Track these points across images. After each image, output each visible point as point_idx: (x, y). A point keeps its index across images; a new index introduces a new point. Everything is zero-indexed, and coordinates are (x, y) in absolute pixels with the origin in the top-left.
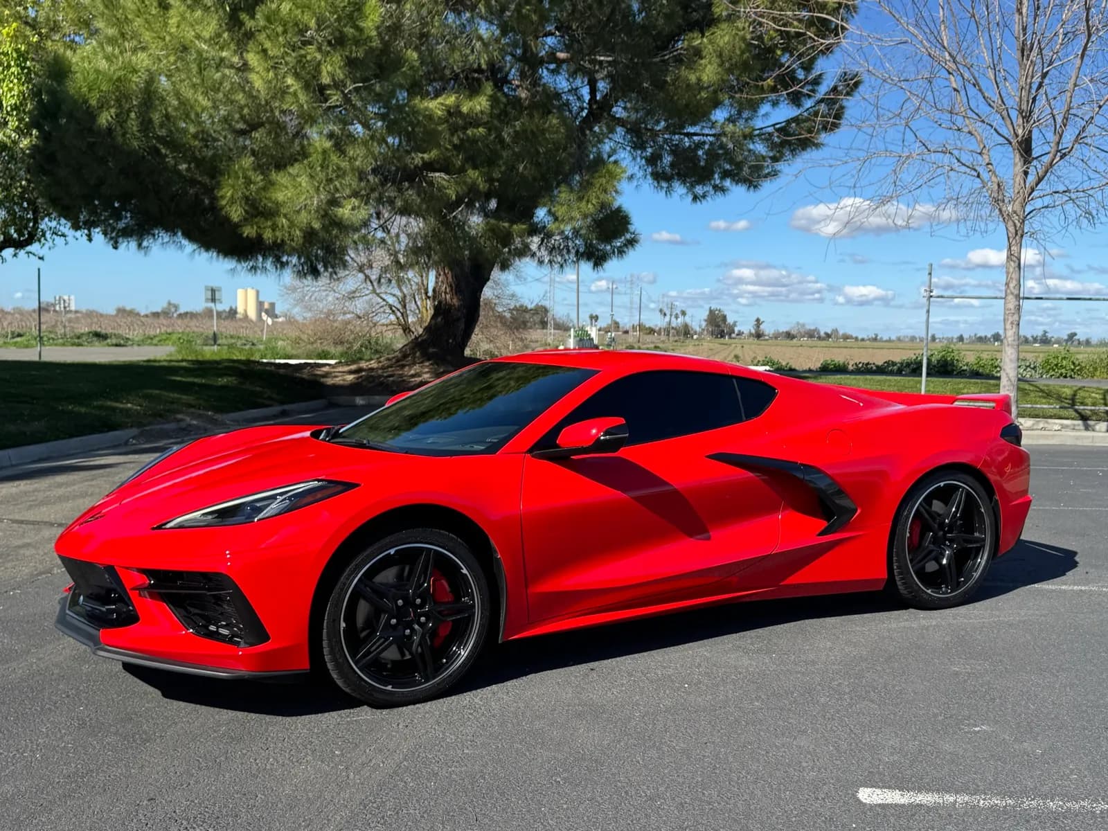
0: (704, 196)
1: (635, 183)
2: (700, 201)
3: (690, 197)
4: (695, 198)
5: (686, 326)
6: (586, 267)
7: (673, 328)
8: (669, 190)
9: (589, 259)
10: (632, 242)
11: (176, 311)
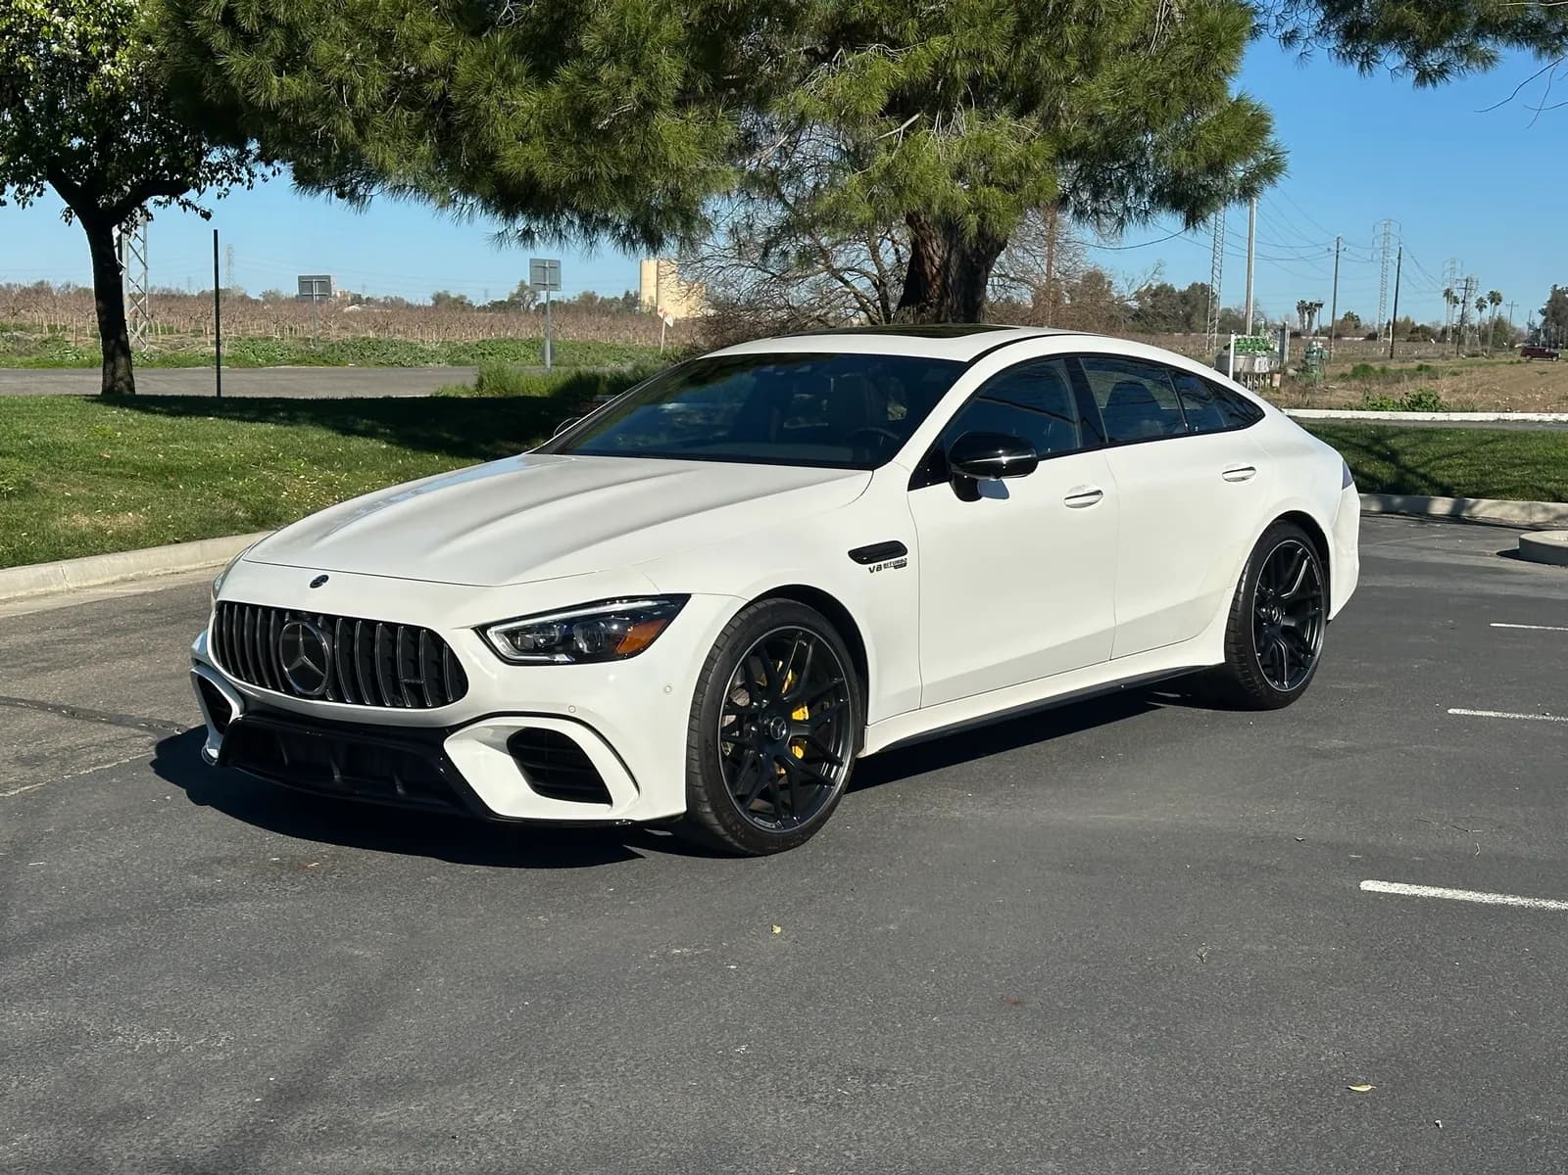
0: (1442, 71)
1: (1299, 47)
2: (1434, 82)
3: (1412, 75)
4: (1423, 77)
5: (1499, 325)
6: (1169, 221)
7: (1472, 328)
8: (1367, 61)
9: (1176, 206)
10: (1270, 170)
11: (534, 300)
